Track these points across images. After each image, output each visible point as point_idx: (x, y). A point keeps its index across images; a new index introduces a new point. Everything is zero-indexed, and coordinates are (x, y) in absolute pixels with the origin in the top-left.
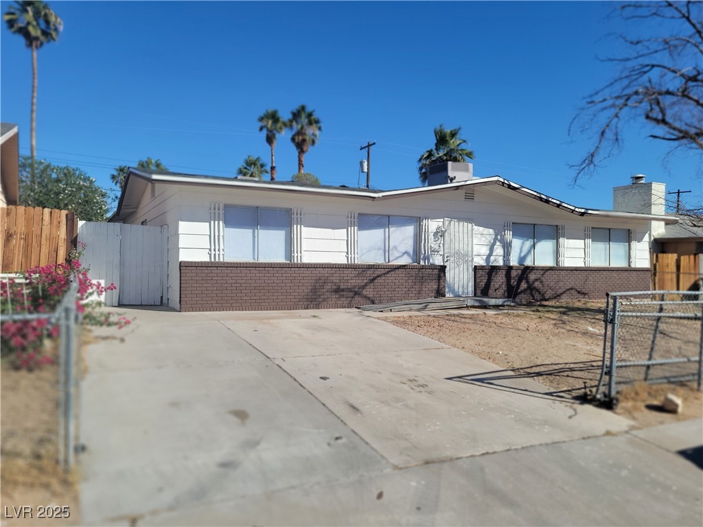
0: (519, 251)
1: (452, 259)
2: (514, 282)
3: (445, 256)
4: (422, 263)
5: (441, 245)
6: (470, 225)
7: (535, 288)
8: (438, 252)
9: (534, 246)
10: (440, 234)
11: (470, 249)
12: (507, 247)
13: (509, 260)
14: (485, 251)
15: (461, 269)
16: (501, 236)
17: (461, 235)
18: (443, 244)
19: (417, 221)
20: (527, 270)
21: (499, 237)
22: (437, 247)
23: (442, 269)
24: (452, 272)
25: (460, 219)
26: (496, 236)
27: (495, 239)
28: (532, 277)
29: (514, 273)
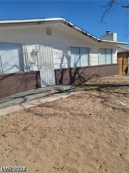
0: (74, 61)
1: (43, 67)
2: (73, 75)
3: (39, 66)
4: (25, 71)
5: (36, 60)
6: (50, 48)
7: (81, 77)
8: (34, 64)
9: (80, 58)
10: (34, 54)
11: (52, 61)
12: (69, 59)
13: (70, 65)
14: (59, 61)
15: (48, 72)
16: (66, 53)
17: (46, 54)
18: (37, 59)
19: (19, 46)
20: (78, 69)
21: (65, 54)
22: (34, 61)
23: (38, 73)
24: (44, 74)
25: (45, 45)
26: (64, 53)
27: (63, 55)
28: (80, 72)
29: (73, 71)
